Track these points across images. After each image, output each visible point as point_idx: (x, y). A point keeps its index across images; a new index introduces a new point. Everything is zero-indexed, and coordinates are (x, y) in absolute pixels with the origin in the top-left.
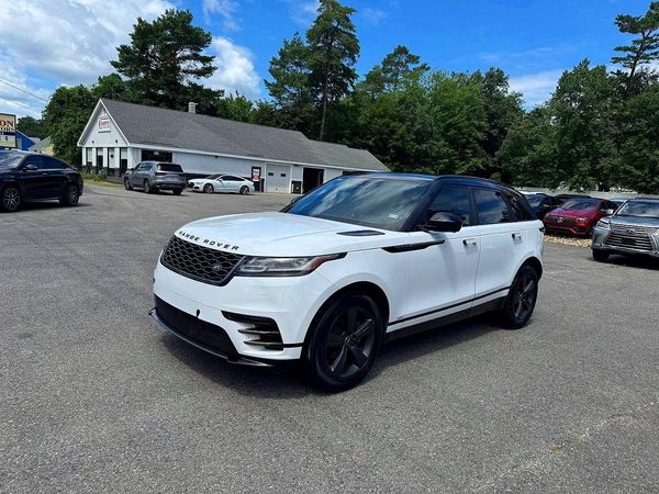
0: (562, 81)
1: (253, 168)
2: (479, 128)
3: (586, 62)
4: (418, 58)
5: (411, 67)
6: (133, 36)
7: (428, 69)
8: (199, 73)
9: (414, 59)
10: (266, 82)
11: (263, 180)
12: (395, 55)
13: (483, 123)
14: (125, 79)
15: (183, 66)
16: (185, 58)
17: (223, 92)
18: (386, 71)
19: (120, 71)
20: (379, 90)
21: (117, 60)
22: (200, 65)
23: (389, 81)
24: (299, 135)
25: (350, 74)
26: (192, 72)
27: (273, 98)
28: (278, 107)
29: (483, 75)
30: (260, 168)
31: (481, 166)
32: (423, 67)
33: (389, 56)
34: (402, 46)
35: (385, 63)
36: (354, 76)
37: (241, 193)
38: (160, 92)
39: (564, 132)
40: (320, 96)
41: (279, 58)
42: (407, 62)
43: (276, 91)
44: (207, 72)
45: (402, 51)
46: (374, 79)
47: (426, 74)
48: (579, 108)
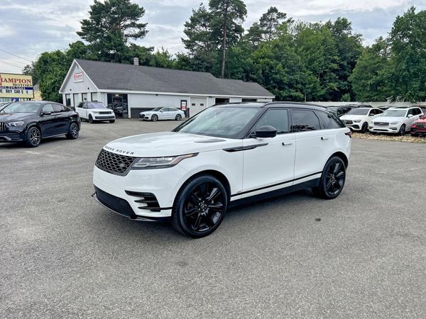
0: (396, 23)
1: (182, 101)
2: (334, 61)
3: (413, 9)
4: (285, 14)
5: (281, 21)
6: (91, 13)
7: (293, 21)
8: (136, 36)
9: (283, 15)
10: (182, 39)
11: (188, 109)
12: (268, 13)
13: (336, 57)
14: (87, 43)
15: (126, 32)
16: (126, 26)
17: (153, 48)
18: (263, 25)
19: (83, 38)
20: (258, 40)
21: (80, 30)
22: (137, 31)
23: (265, 32)
24: (209, 75)
25: (239, 30)
26: (131, 36)
27: (188, 50)
28: (191, 57)
29: (333, 24)
30: (186, 101)
31: (336, 89)
32: (289, 21)
33: (264, 15)
34: (273, 7)
35: (262, 20)
36: (243, 31)
37: (176, 120)
38: (112, 52)
39: (399, 61)
40: (219, 47)
41: (190, 22)
42: (278, 18)
43: (189, 45)
44: (142, 34)
45: (273, 10)
46: (255, 32)
47: (293, 26)
48: (410, 42)
